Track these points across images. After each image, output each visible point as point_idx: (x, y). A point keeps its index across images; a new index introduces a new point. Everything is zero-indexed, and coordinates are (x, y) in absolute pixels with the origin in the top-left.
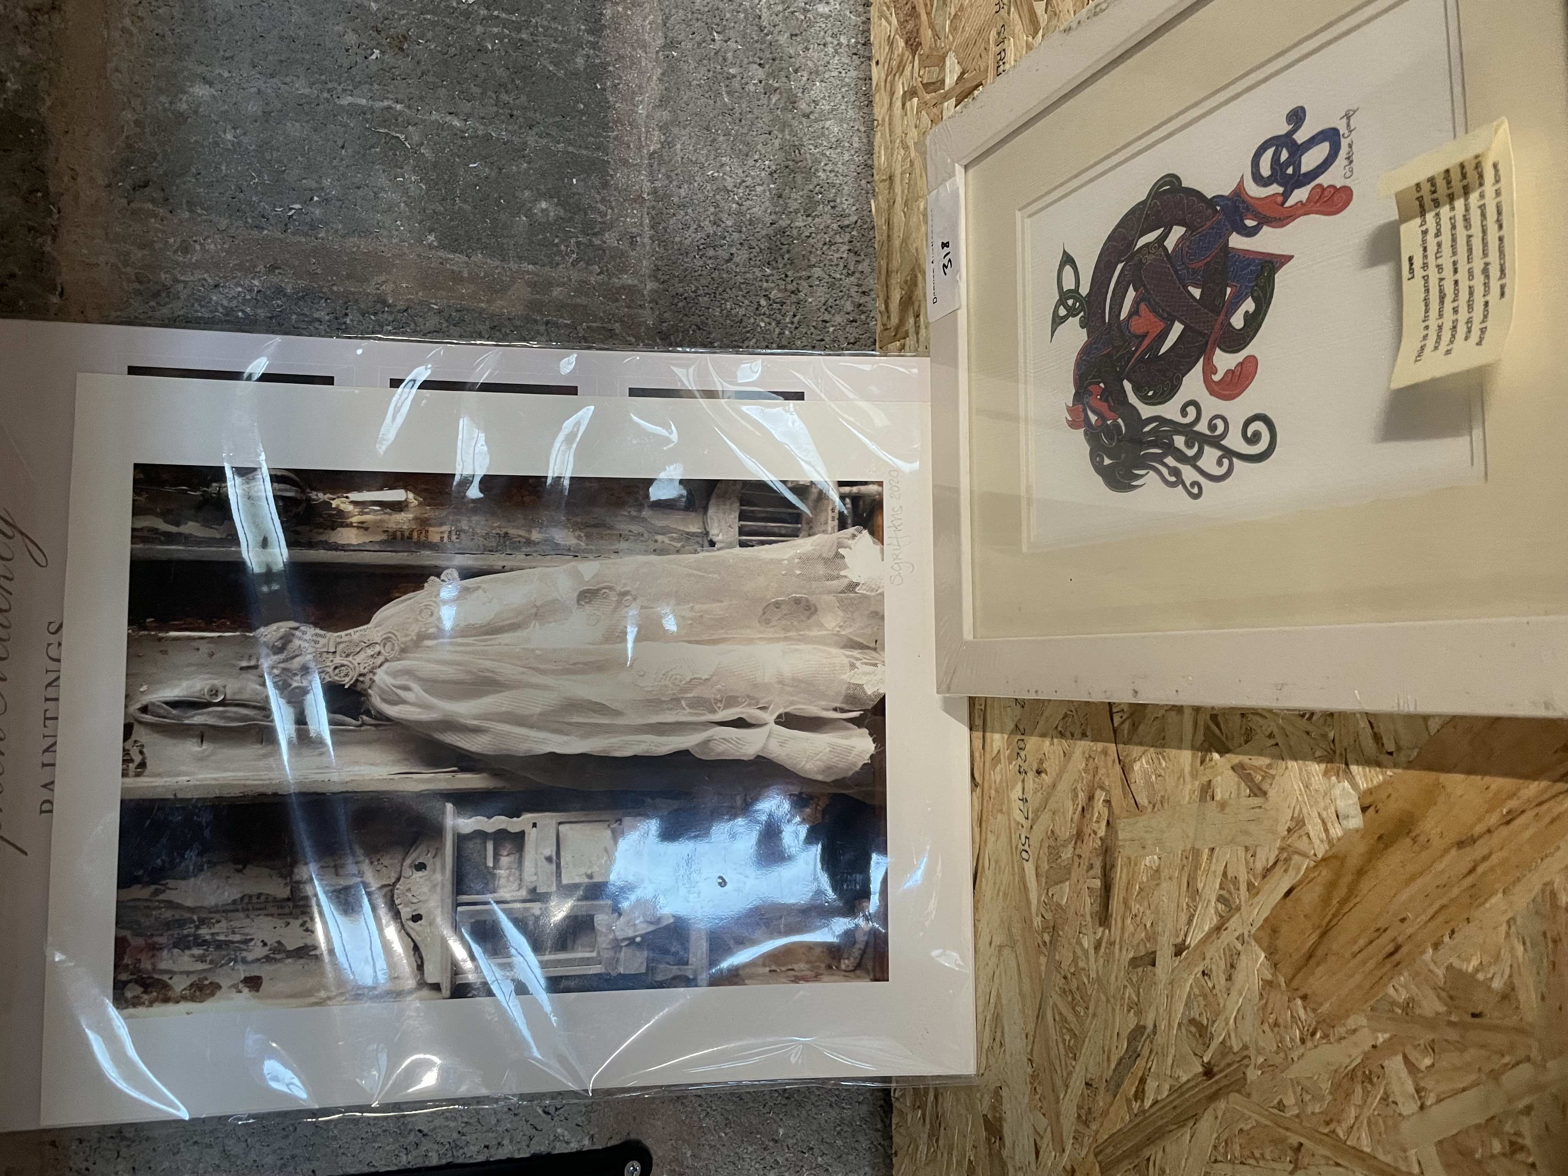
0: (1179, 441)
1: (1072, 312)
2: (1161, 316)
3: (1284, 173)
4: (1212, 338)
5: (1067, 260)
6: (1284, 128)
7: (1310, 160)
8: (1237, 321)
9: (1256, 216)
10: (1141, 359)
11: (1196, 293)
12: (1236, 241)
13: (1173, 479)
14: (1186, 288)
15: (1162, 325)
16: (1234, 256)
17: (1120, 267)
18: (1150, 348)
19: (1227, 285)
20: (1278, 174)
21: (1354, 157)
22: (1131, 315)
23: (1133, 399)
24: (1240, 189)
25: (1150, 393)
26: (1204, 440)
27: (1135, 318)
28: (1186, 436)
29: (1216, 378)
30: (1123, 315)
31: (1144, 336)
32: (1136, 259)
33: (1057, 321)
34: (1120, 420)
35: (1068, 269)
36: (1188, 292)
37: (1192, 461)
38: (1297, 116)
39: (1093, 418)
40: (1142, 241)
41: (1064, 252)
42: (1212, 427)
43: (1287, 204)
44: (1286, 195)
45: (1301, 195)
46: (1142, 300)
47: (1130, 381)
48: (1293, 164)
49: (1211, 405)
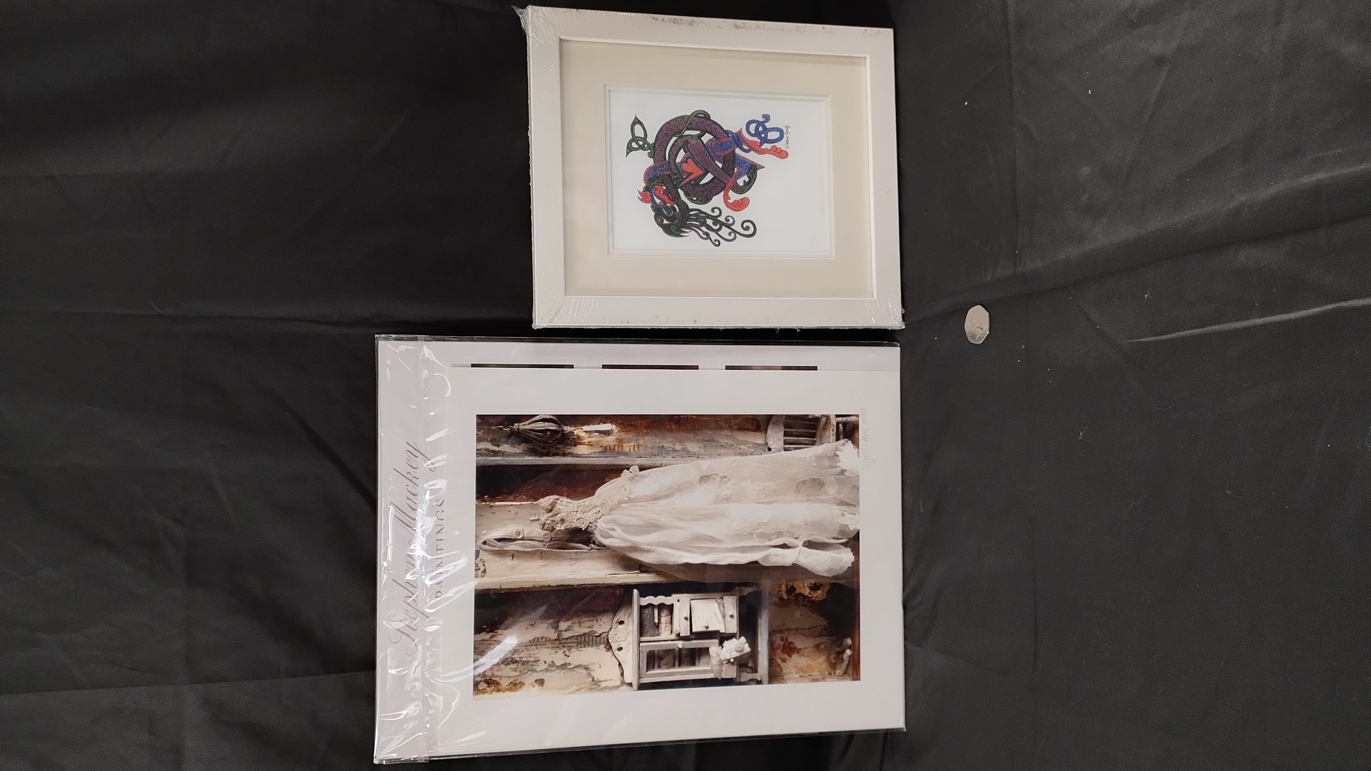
0: (709, 222)
1: (642, 148)
2: (701, 168)
3: (760, 136)
4: (728, 186)
5: (637, 121)
6: (762, 120)
7: (772, 135)
8: (740, 182)
9: (748, 146)
10: (689, 183)
11: (720, 165)
12: (738, 151)
13: (705, 237)
14: (714, 162)
15: (701, 172)
16: (738, 157)
17: (674, 139)
18: (695, 180)
19: (735, 167)
20: (757, 134)
21: (789, 142)
22: (682, 162)
23: (683, 197)
24: (740, 132)
25: (695, 199)
26: (722, 224)
27: (685, 164)
28: (713, 220)
29: (730, 201)
30: (678, 160)
31: (690, 174)
32: (685, 139)
33: (630, 149)
34: (675, 206)
35: (638, 127)
36: (715, 163)
37: (716, 231)
38: (767, 118)
39: (658, 201)
40: (687, 133)
41: (636, 118)
42: (728, 220)
43: (762, 147)
44: (761, 144)
45: (766, 146)
46: (689, 158)
47: (682, 190)
48: (765, 133)
49: (726, 212)
